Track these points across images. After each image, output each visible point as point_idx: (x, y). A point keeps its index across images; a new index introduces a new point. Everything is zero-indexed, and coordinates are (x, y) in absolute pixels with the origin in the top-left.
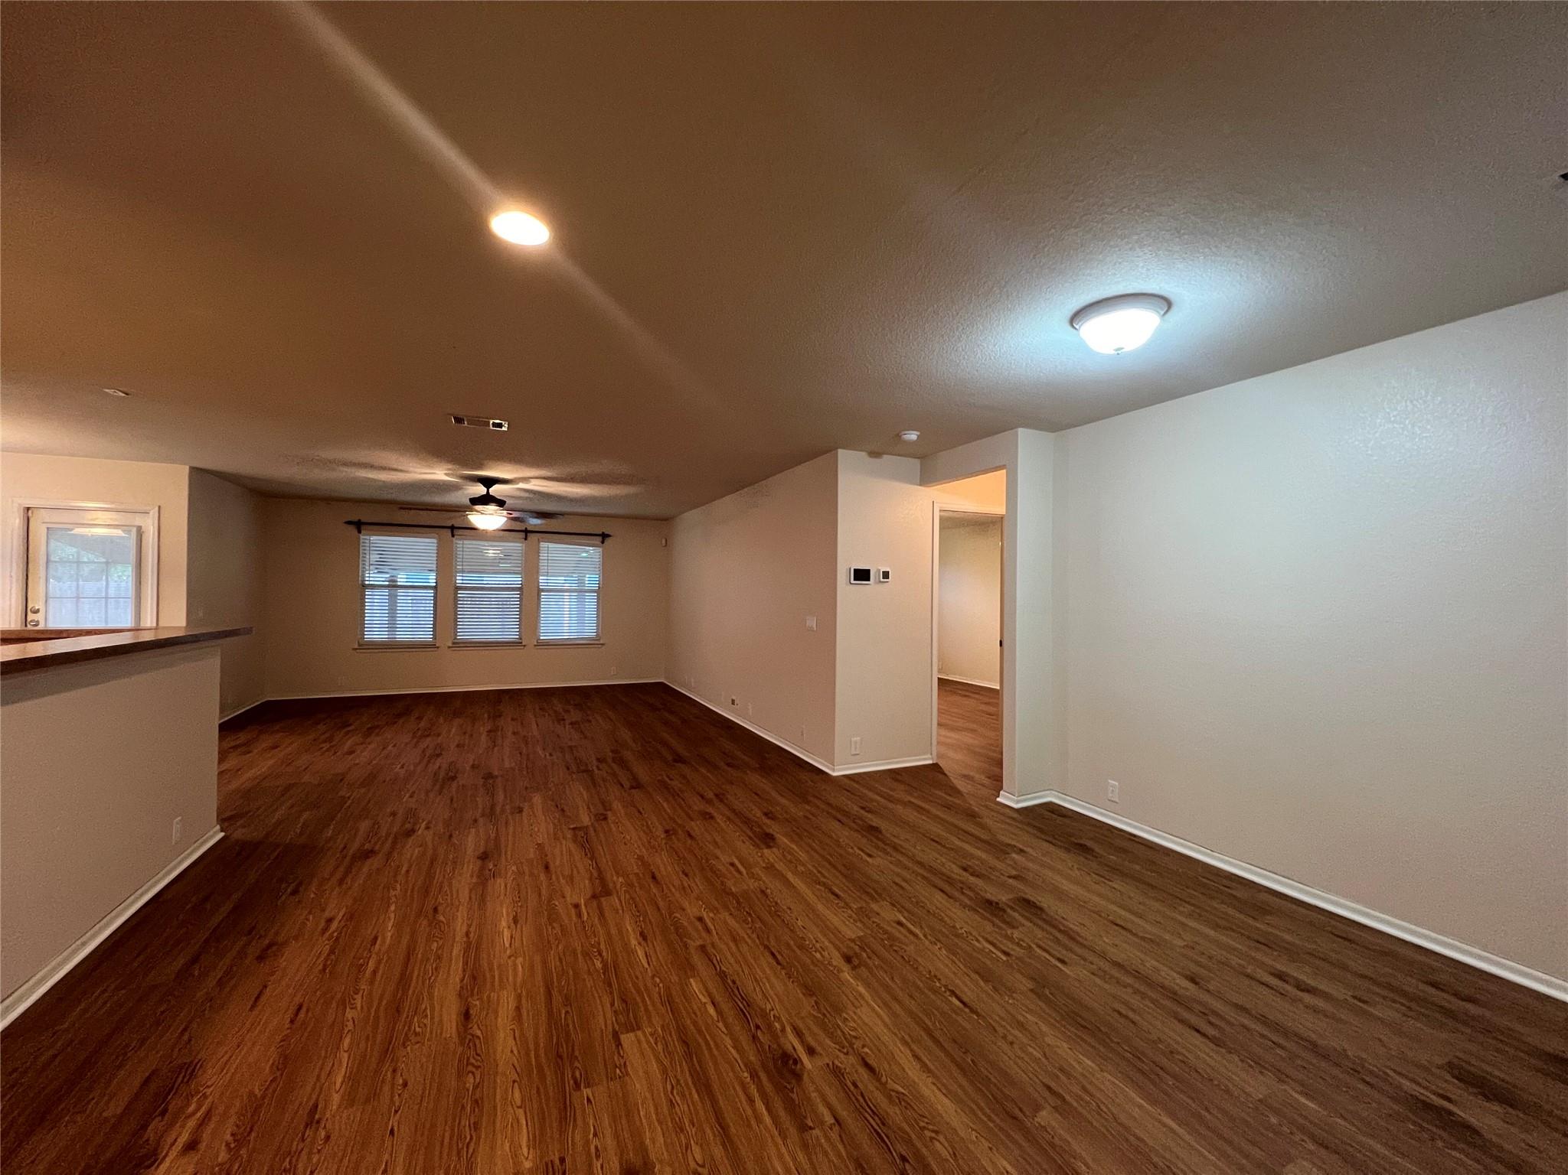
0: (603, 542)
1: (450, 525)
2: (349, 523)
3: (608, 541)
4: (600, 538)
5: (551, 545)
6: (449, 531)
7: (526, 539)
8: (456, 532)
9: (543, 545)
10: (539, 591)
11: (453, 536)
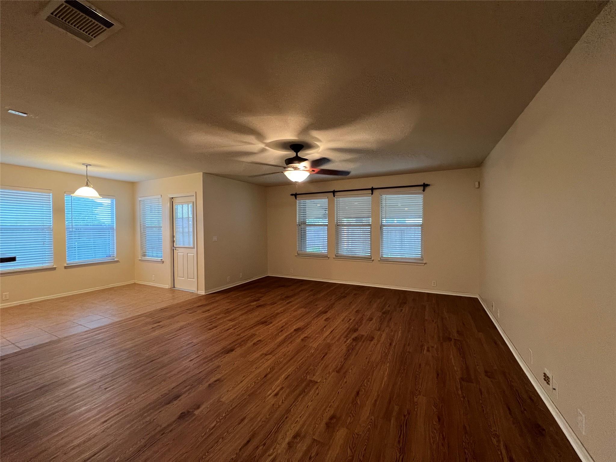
0: (424, 191)
1: (332, 190)
2: (292, 195)
3: (428, 189)
4: (422, 188)
5: (388, 196)
6: (332, 194)
7: (372, 194)
8: (337, 194)
9: (384, 196)
10: (382, 226)
11: (334, 196)
